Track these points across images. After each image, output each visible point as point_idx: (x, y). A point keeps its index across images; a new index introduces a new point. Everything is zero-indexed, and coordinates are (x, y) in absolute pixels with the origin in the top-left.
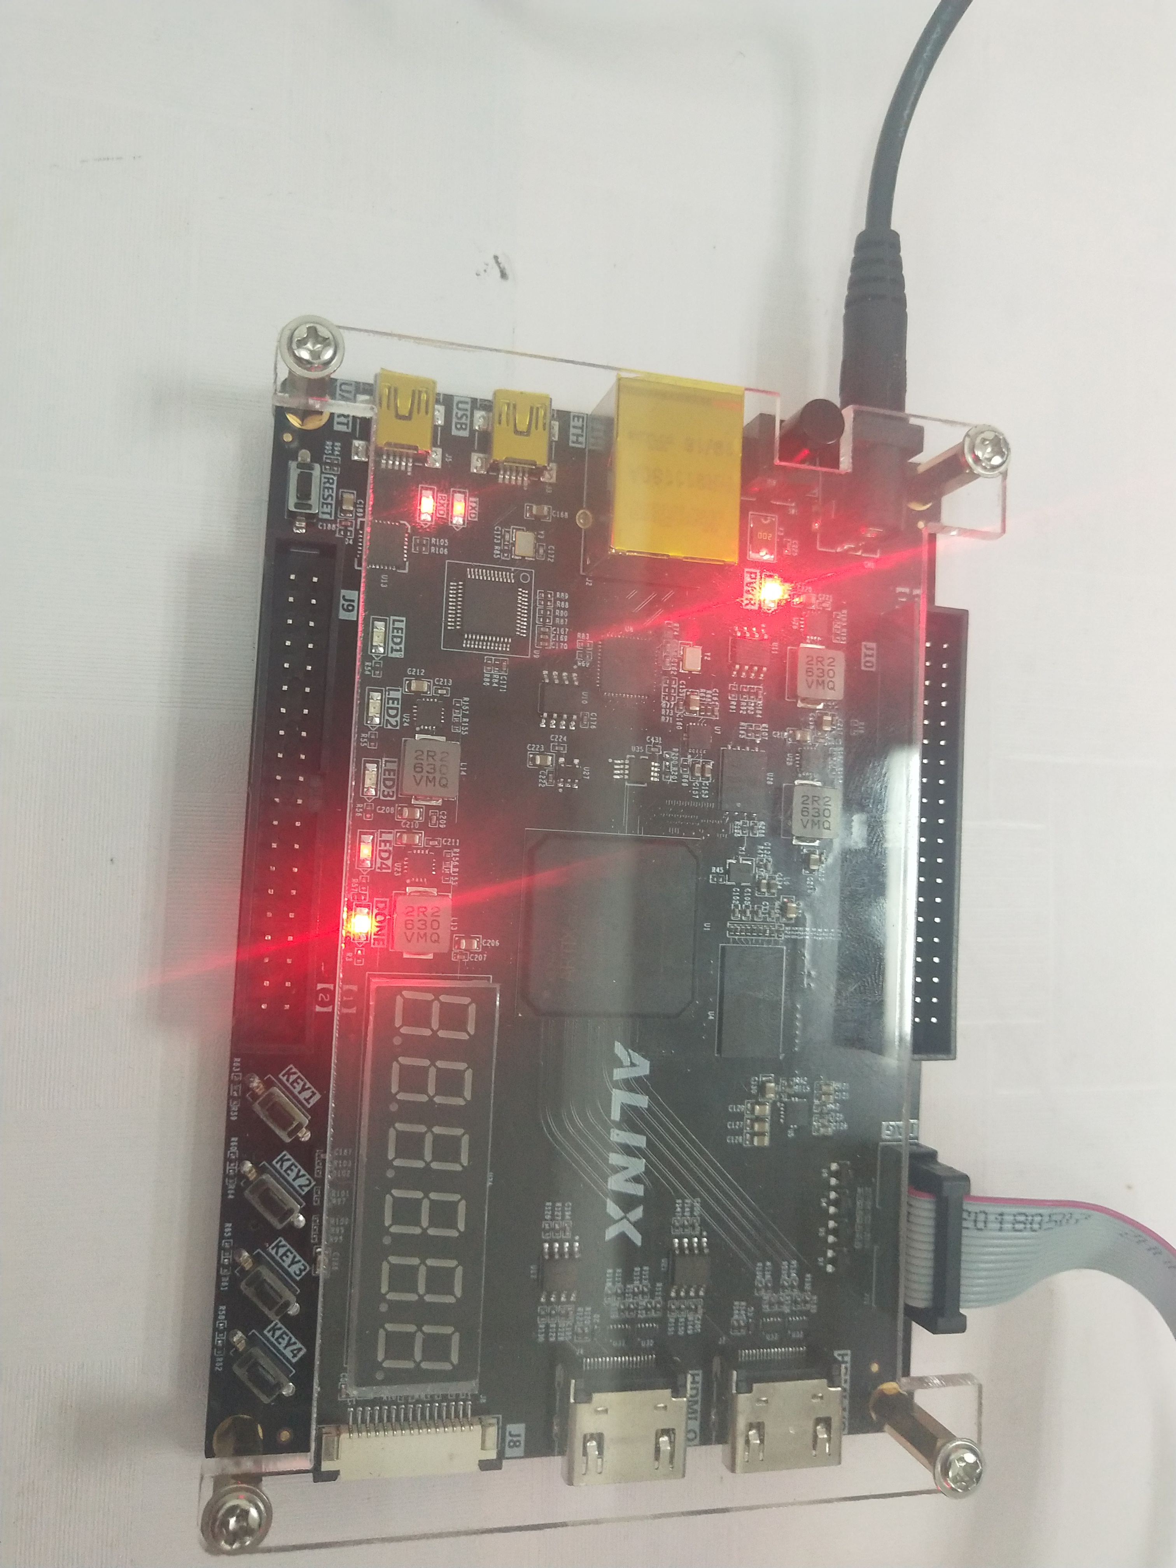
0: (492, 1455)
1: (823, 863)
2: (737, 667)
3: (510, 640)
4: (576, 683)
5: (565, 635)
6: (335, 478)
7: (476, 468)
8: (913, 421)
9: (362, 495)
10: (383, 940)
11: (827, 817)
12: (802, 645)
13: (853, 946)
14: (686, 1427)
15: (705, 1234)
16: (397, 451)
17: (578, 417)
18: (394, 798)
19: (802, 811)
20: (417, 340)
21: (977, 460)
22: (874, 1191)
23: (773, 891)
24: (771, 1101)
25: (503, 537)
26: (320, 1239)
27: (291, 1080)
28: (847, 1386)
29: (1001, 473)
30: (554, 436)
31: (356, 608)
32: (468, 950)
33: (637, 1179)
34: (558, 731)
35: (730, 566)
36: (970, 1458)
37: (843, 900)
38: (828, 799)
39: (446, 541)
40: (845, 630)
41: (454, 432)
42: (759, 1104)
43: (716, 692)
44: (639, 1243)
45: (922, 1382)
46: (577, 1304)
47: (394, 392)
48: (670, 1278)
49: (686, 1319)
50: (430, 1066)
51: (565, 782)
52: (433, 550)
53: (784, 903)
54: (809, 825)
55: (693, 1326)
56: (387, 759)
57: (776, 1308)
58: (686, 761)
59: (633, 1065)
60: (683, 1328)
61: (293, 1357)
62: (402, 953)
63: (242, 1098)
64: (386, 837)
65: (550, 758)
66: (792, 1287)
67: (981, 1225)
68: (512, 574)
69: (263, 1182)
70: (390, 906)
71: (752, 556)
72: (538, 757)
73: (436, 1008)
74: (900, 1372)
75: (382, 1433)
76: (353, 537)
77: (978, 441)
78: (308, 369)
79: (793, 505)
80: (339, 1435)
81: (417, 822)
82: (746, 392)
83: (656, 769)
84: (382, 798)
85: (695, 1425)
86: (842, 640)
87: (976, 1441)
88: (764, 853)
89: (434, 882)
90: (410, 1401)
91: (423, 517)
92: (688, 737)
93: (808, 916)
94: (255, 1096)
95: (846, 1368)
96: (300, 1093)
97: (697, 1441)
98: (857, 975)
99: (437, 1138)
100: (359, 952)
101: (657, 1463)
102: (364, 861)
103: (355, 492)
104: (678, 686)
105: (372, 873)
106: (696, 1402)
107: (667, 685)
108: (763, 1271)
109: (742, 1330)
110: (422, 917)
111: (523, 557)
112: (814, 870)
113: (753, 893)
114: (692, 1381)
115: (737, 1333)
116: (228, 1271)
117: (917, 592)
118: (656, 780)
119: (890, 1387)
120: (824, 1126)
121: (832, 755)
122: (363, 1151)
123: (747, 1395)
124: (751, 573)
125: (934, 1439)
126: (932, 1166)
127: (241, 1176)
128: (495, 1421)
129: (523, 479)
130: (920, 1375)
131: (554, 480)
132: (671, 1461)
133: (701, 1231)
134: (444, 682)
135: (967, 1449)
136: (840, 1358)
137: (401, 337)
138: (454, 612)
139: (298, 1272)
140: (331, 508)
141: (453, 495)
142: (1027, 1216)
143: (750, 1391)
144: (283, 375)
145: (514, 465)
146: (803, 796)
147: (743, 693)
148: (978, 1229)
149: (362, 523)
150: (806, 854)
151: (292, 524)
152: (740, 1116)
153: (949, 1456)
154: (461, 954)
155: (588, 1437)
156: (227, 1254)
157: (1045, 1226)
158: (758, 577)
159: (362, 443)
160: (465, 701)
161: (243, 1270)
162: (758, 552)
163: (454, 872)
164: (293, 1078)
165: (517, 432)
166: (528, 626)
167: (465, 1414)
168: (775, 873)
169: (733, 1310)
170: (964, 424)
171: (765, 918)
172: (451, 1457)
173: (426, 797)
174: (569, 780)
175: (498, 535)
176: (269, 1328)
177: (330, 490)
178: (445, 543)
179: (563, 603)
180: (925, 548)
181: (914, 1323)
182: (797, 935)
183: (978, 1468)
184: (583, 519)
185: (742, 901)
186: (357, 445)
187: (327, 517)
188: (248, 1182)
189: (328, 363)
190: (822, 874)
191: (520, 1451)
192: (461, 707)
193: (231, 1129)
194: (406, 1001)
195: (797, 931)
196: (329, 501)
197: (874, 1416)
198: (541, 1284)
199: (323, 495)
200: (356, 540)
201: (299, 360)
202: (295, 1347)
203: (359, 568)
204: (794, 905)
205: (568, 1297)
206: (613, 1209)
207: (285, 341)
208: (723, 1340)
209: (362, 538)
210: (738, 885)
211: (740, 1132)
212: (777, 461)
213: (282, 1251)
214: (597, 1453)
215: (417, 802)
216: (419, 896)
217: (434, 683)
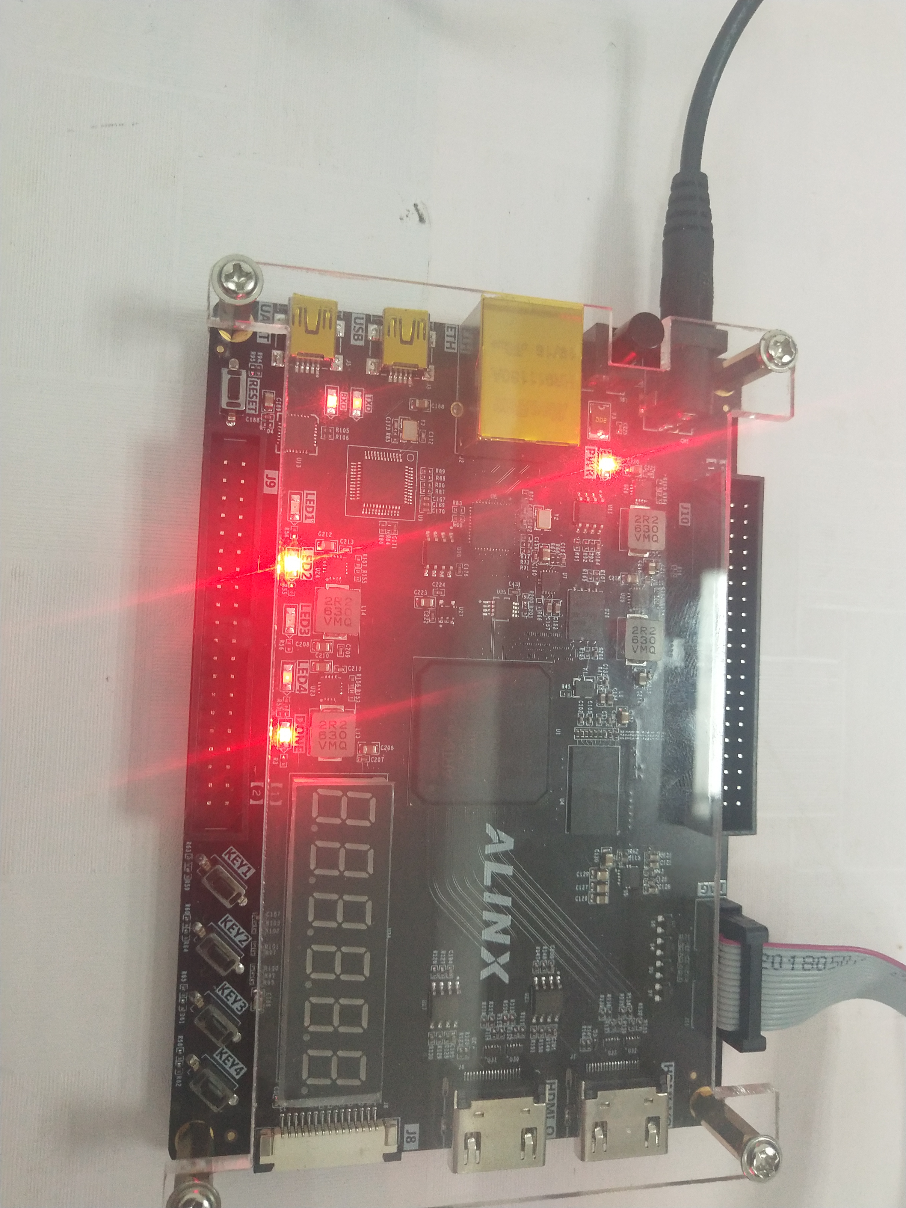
0: (393, 1149)
1: (650, 679)
2: (580, 525)
3: (399, 508)
4: (452, 541)
5: (442, 502)
6: (259, 381)
7: (371, 370)
8: (719, 327)
9: (280, 394)
10: (302, 747)
11: (653, 643)
12: (632, 507)
13: (675, 750)
14: (546, 1126)
15: (559, 973)
16: (308, 359)
17: (452, 328)
18: (309, 635)
19: (633, 640)
20: (322, 272)
21: (771, 358)
22: (692, 937)
23: (610, 702)
24: (610, 868)
25: (393, 425)
26: (256, 982)
27: (231, 859)
28: (672, 1090)
29: (789, 368)
30: (432, 343)
31: (277, 486)
32: (370, 755)
33: (504, 931)
34: (437, 579)
35: (574, 447)
36: (770, 1151)
37: (665, 714)
38: (653, 629)
39: (347, 429)
40: (665, 494)
41: (353, 342)
42: (600, 870)
43: (563, 545)
44: (507, 981)
45: (732, 1090)
46: (459, 1029)
47: (304, 311)
48: (531, 1009)
49: (545, 1040)
50: (340, 848)
51: (444, 619)
52: (337, 437)
53: (619, 712)
54: (639, 651)
55: (550, 1045)
56: (303, 604)
57: (615, 1030)
58: (540, 600)
59: (500, 842)
60: (542, 1047)
61: (237, 1075)
62: (317, 758)
63: (193, 873)
64: (302, 666)
65: (432, 600)
66: (628, 1013)
67: (777, 966)
68: (400, 455)
69: (210, 940)
70: (307, 720)
71: (591, 436)
72: (423, 601)
73: (344, 802)
74: (713, 1083)
75: (307, 1134)
76: (273, 428)
77: (772, 343)
78: (235, 298)
79: (624, 394)
80: (273, 1137)
81: (327, 653)
82: (586, 308)
83: (516, 608)
84: (299, 635)
85: (553, 1122)
86: (663, 502)
87: (774, 1137)
88: (603, 672)
89: (341, 701)
90: (329, 1107)
91: (329, 411)
92: (541, 582)
93: (638, 722)
94: (204, 872)
95: (671, 1076)
96: (239, 868)
97: (554, 1135)
98: (678, 772)
99: (346, 904)
100: (284, 757)
101: (522, 1153)
102: (286, 685)
103: (275, 392)
104: (533, 541)
105: (293, 695)
106: (553, 1105)
107: (524, 541)
108: (605, 1001)
109: (589, 1048)
110: (332, 729)
111: (409, 441)
112: (643, 686)
113: (594, 704)
114: (550, 1089)
115: (584, 1050)
116: (185, 1008)
117: (723, 462)
118: (516, 616)
119: (705, 1090)
120: (651, 887)
121: (656, 594)
122: (289, 914)
123: (593, 1100)
124: (590, 450)
125: (741, 1135)
126: (738, 918)
127: (193, 934)
128: (395, 1122)
129: (408, 378)
130: (730, 1085)
131: (432, 379)
132: (534, 1152)
133: (556, 972)
134: (347, 542)
135: (766, 1143)
136: (666, 1069)
137: (308, 269)
138: (354, 486)
139: (239, 1008)
140: (256, 405)
141: (352, 393)
142: (813, 958)
143: (595, 1097)
144: (215, 300)
145: (400, 369)
146: (633, 628)
147: (585, 546)
148: (775, 969)
149: (280, 416)
150: (636, 673)
151: (225, 418)
152: (586, 880)
153: (754, 1148)
154: (364, 757)
155: (469, 1135)
156: (183, 995)
157: (828, 966)
158: (596, 454)
159: (279, 352)
160: (365, 557)
161: (196, 1008)
162: (596, 433)
163: (357, 693)
164: (233, 856)
165: (402, 342)
166: (413, 496)
167: (372, 1118)
168: (612, 688)
169: (582, 1033)
170: (760, 330)
171: (604, 725)
172: (361, 1152)
173: (334, 634)
174: (448, 618)
175: (388, 424)
176: (217, 1052)
177: (255, 391)
178: (346, 431)
179: (441, 477)
180: (730, 430)
181: (724, 1043)
182: (629, 737)
183: (776, 1158)
184: (456, 410)
185: (585, 711)
186: (276, 354)
187: (253, 412)
188: (199, 939)
189: (249, 293)
190: (649, 688)
191: (415, 1145)
192: (361, 562)
193: (185, 897)
194: (321, 798)
195: (629, 733)
196: (254, 399)
197: (693, 1113)
198: (429, 1015)
199: (250, 394)
200: (276, 430)
201: (227, 291)
202: (239, 1066)
203: (279, 453)
204: (627, 714)
205: (452, 1024)
206: (486, 955)
207: (215, 277)
208: (573, 1056)
209: (280, 428)
210: (582, 698)
211: (586, 893)
212: (610, 363)
213: (226, 992)
214: (475, 1147)
215: (328, 638)
216: (330, 712)
217: (339, 542)
